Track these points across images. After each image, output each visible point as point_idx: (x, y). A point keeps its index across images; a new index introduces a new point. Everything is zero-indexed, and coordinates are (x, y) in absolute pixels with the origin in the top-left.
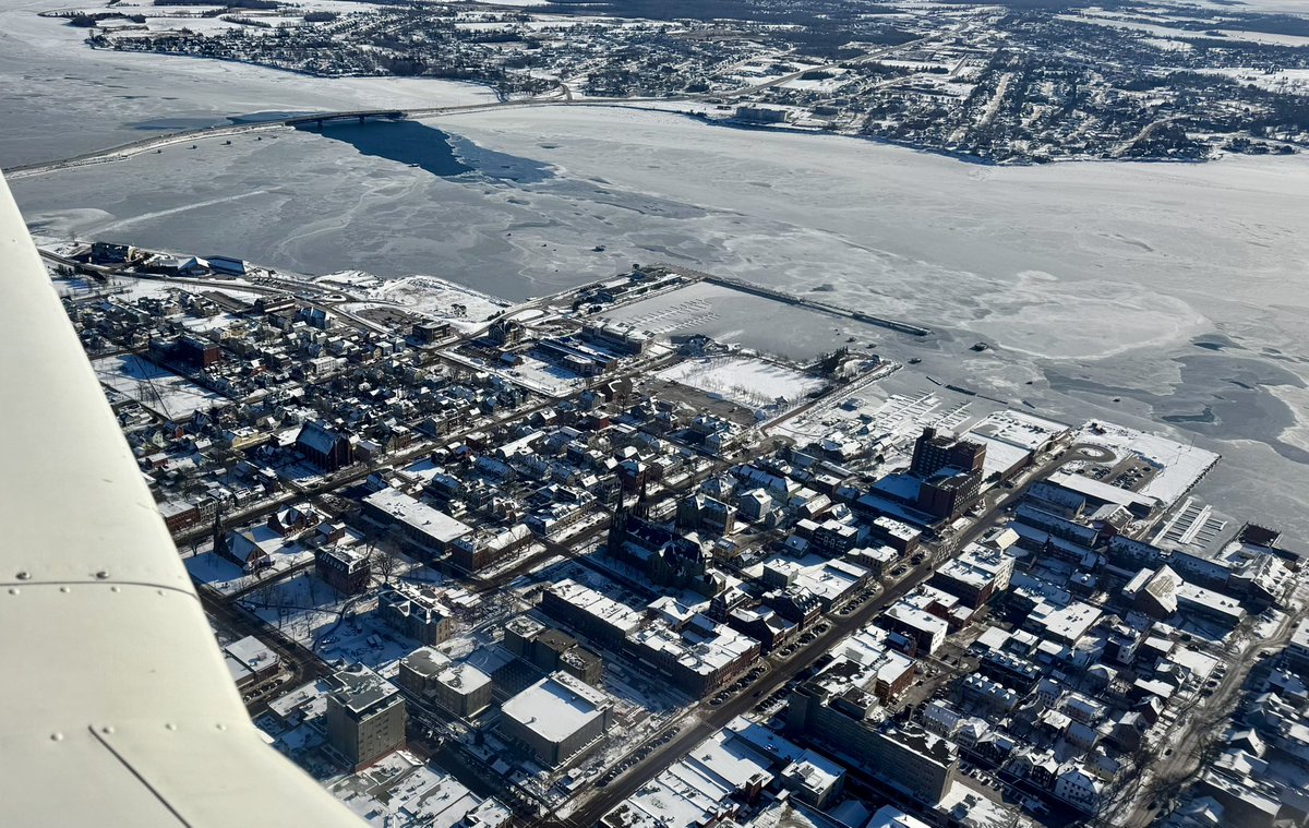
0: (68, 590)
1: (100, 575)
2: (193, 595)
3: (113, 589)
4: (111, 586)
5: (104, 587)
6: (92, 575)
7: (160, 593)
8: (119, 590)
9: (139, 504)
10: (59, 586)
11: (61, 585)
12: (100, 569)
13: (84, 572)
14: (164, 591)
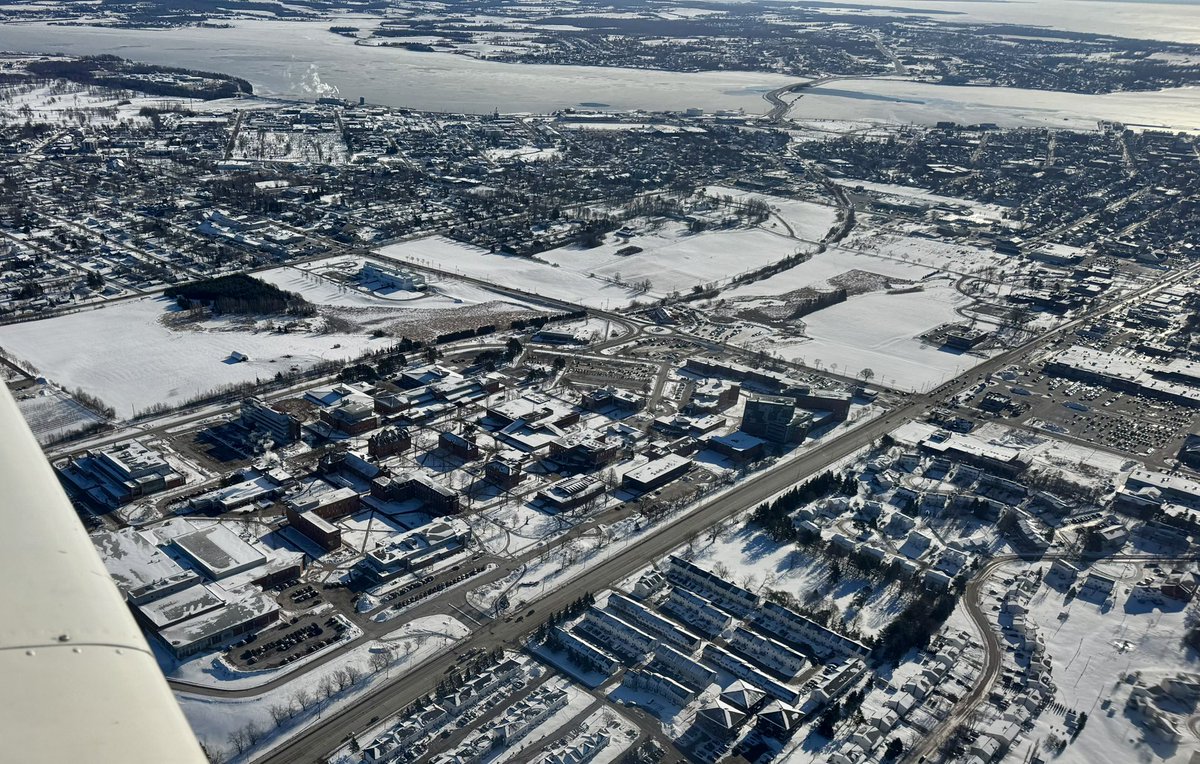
0: (33, 653)
1: (62, 639)
2: (148, 653)
3: (75, 651)
4: (72, 648)
5: (66, 649)
6: (54, 639)
7: (118, 652)
8: (80, 651)
9: (93, 572)
10: (25, 650)
11: (27, 649)
12: (61, 633)
13: (47, 636)
14: (121, 650)
